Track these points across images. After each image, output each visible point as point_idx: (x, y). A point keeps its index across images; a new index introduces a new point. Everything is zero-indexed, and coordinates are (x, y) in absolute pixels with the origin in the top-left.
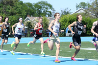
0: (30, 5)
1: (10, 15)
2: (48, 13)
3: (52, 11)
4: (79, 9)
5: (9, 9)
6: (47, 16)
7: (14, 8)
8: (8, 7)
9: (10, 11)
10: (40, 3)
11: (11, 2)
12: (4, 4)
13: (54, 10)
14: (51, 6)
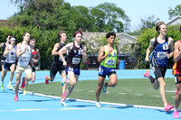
0: (84, 10)
1: (47, 29)
2: (116, 25)
3: (124, 22)
4: (174, 18)
5: (44, 18)
6: (116, 30)
7: (54, 16)
8: (44, 13)
9: (46, 22)
10: (101, 6)
11: (49, 5)
12: (35, 9)
13: (128, 20)
14: (122, 13)
